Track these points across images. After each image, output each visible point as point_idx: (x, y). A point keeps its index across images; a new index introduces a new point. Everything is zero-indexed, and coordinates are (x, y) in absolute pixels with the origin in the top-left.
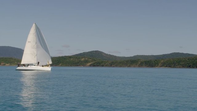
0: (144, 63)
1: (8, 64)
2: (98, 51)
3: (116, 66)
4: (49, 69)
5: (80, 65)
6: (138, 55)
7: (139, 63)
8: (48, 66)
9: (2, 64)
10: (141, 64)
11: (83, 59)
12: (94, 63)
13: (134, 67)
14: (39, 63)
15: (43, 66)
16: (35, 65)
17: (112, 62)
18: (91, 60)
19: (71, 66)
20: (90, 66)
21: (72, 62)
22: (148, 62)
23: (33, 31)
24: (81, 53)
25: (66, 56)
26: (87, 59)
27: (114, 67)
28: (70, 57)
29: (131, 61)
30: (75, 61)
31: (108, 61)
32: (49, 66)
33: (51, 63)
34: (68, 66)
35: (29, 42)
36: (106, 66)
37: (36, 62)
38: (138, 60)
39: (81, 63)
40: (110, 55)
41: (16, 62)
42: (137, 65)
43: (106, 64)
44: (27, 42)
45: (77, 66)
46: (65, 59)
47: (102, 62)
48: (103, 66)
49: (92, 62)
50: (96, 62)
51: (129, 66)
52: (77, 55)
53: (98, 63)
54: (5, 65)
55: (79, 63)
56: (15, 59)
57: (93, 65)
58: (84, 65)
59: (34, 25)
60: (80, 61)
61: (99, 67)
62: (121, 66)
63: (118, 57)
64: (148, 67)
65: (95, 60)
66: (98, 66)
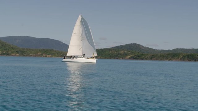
0: (187, 57)
1: (49, 56)
2: (136, 44)
3: (157, 59)
4: (94, 61)
5: (119, 58)
6: (177, 49)
7: (181, 56)
8: (93, 58)
9: (44, 55)
10: (182, 57)
11: (122, 52)
12: (134, 56)
13: (176, 60)
14: (84, 55)
15: (88, 58)
16: (80, 57)
17: (152, 55)
18: (130, 53)
19: (110, 58)
20: (130, 58)
21: (111, 54)
22: (191, 55)
23: (78, 23)
24: (119, 46)
25: (105, 49)
26: (126, 52)
27: (154, 60)
28: (109, 50)
29: (173, 54)
30: (114, 53)
31: (148, 54)
32: (95, 58)
33: (96, 55)
34: (107, 58)
35: (75, 34)
36: (146, 59)
37: (81, 54)
38: (180, 53)
39: (120, 55)
40: (148, 48)
41: (56, 54)
42: (178, 58)
43: (146, 57)
44: (73, 34)
45: (116, 58)
46: (104, 51)
47: (142, 55)
48: (143, 59)
49: (132, 55)
50: (135, 55)
51: (171, 60)
52: (114, 47)
53: (137, 57)
54: (46, 56)
55: (119, 56)
56: (56, 51)
57: (133, 58)
58: (123, 58)
59: (80, 17)
60: (119, 53)
61: (139, 60)
62: (161, 60)
63: (157, 50)
64: (191, 60)
65: (134, 53)
66: (137, 59)
